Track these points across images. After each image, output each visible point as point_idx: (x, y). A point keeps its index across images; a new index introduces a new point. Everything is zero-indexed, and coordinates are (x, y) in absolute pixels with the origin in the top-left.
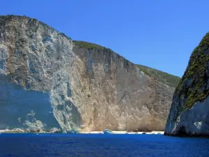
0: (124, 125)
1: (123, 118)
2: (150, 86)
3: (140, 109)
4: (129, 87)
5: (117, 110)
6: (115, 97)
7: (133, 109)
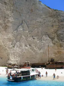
0: (18, 59)
1: (17, 50)
2: (50, 16)
3: (41, 39)
4: (28, 16)
5: (10, 40)
6: (10, 24)
7: (31, 39)
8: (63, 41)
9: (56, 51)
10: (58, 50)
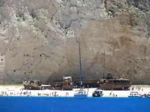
8: (140, 5)
9: (116, 36)
10: (122, 35)
